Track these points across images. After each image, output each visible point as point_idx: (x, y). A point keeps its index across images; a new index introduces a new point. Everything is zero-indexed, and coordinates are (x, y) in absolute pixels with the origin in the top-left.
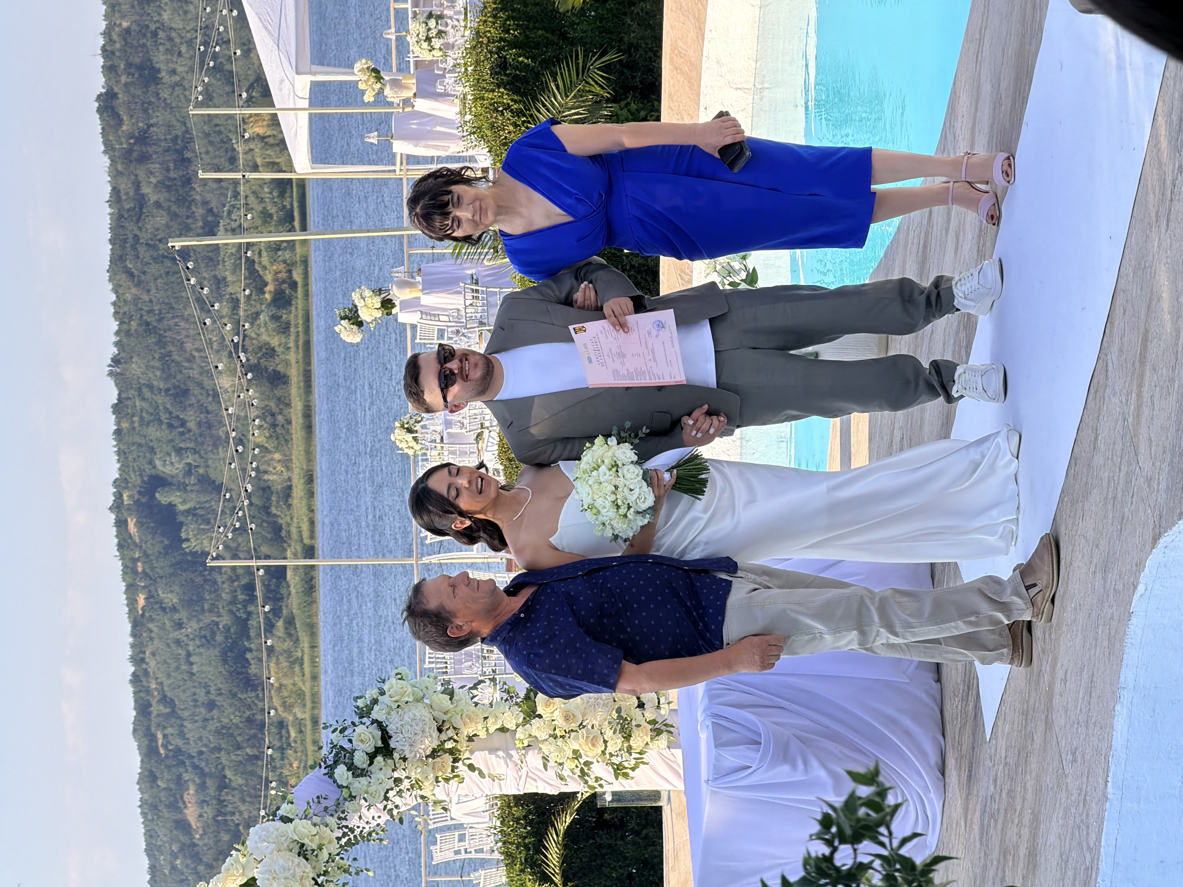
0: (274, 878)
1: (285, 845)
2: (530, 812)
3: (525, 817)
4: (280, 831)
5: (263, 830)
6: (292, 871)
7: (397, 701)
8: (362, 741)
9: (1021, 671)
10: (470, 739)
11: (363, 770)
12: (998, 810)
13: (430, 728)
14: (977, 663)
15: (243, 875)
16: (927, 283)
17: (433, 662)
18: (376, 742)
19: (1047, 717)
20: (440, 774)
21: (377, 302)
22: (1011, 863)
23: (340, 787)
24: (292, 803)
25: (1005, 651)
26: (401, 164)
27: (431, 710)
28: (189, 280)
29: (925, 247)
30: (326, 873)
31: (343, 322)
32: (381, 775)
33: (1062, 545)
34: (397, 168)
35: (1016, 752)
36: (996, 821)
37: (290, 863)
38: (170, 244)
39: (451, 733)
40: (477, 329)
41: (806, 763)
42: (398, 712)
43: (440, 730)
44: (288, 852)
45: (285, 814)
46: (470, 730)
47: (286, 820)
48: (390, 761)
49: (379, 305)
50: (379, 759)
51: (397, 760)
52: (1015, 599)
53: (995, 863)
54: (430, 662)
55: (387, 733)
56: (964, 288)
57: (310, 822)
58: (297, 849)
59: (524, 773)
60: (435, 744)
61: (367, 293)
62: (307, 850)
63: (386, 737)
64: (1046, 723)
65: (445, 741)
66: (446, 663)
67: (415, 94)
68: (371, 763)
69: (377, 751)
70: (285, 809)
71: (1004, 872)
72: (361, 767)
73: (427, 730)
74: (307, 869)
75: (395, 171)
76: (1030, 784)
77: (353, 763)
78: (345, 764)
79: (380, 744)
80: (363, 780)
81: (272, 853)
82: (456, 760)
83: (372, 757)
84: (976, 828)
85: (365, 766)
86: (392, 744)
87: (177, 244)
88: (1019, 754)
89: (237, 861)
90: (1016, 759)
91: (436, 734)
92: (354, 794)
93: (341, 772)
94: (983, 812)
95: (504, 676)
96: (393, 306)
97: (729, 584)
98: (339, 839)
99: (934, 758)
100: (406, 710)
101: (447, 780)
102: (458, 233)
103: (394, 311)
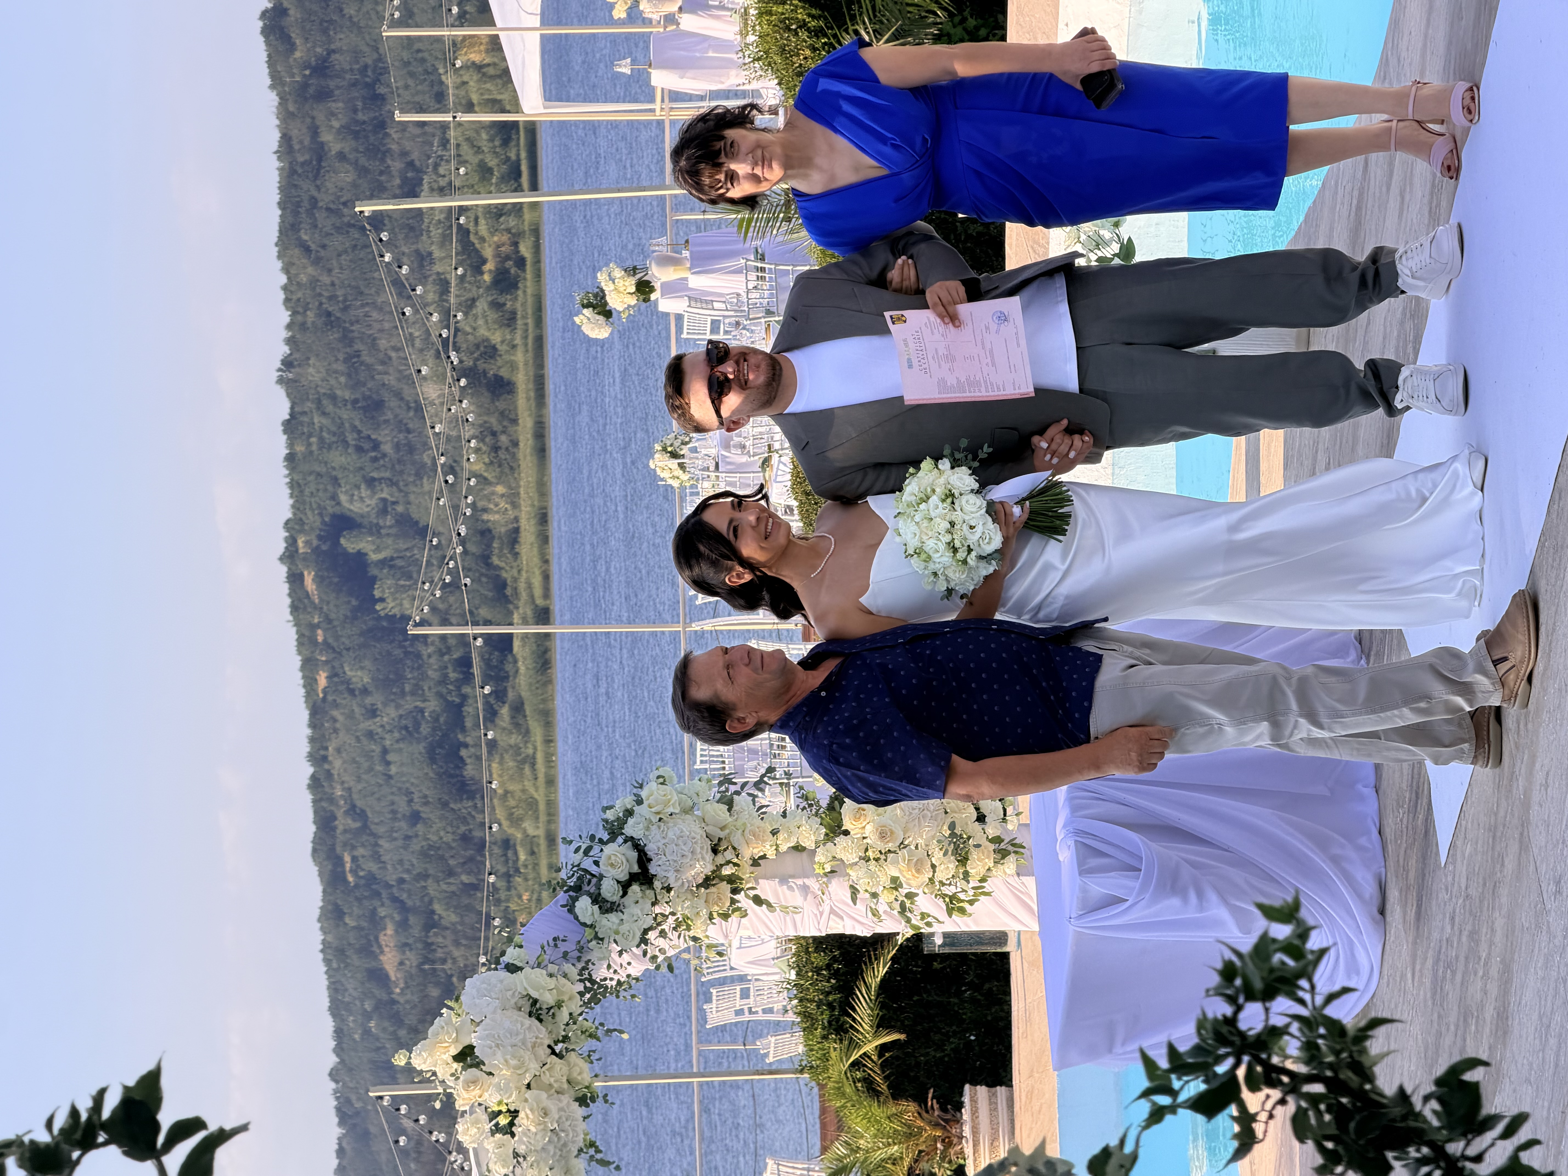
0: (497, 1046)
1: (513, 1001)
2: (834, 959)
3: (828, 967)
4: (505, 982)
5: (483, 983)
6: (521, 1037)
7: (658, 813)
8: (612, 865)
9: (1486, 773)
10: (755, 863)
11: (613, 903)
12: (1457, 957)
13: (702, 848)
14: (1429, 764)
15: (456, 1040)
16: (1361, 256)
17: (706, 762)
18: (631, 866)
19: (1522, 834)
20: (716, 908)
21: (630, 285)
22: (1473, 1027)
23: (584, 925)
24: (521, 947)
25: (1466, 746)
26: (663, 101)
27: (703, 825)
28: (382, 256)
29: (1359, 208)
30: (565, 1039)
31: (585, 311)
32: (636, 910)
33: (1542, 605)
34: (657, 106)
35: (1481, 880)
36: (1454, 973)
37: (519, 1026)
38: (357, 209)
39: (729, 855)
40: (763, 320)
41: (1200, 895)
42: (659, 827)
43: (715, 851)
44: (516, 1012)
45: (511, 962)
46: (755, 851)
47: (512, 969)
48: (648, 892)
49: (633, 289)
50: (635, 888)
51: (658, 891)
52: (1479, 678)
53: (1452, 1028)
54: (702, 762)
55: (646, 854)
56: (1411, 263)
57: (544, 972)
58: (527, 1008)
59: (826, 909)
60: (708, 869)
61: (618, 273)
62: (541, 1009)
63: (644, 859)
64: (1521, 842)
65: (722, 865)
66: (723, 762)
67: (680, 8)
68: (625, 894)
69: (633, 878)
70: (512, 955)
71: (1465, 1040)
72: (610, 899)
73: (699, 850)
74: (541, 1034)
75: (653, 111)
76: (1500, 923)
77: (600, 894)
78: (590, 895)
79: (636, 869)
80: (613, 917)
81: (494, 1012)
82: (735, 891)
83: (625, 886)
84: (1427, 981)
85: (616, 898)
86: (653, 869)
87: (367, 209)
88: (1485, 884)
89: (449, 1022)
90: (1480, 890)
91: (709, 855)
92: (600, 936)
93: (584, 906)
94: (1437, 961)
95: (800, 780)
96: (652, 290)
97: (1099, 658)
98: (581, 994)
99: (1370, 889)
100: (671, 825)
101: (725, 916)
102: (736, 192)
103: (653, 297)
